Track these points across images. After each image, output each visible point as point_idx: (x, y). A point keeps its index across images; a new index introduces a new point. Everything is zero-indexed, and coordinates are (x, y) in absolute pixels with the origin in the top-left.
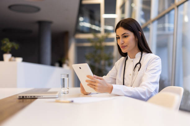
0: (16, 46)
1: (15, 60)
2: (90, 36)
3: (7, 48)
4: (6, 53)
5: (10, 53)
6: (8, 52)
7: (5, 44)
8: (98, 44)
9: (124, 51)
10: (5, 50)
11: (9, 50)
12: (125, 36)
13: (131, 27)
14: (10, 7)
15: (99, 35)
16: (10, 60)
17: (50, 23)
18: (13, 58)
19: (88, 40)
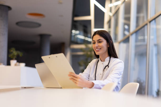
0: (21, 54)
1: (19, 65)
2: (83, 46)
3: (14, 56)
4: (12, 59)
5: (16, 59)
6: (14, 59)
7: (12, 52)
8: (89, 53)
9: (97, 53)
10: (12, 57)
11: (15, 57)
12: (99, 42)
13: (105, 35)
14: (17, 23)
15: (90, 46)
16: (16, 65)
17: (49, 35)
18: (18, 63)
19: (81, 50)
